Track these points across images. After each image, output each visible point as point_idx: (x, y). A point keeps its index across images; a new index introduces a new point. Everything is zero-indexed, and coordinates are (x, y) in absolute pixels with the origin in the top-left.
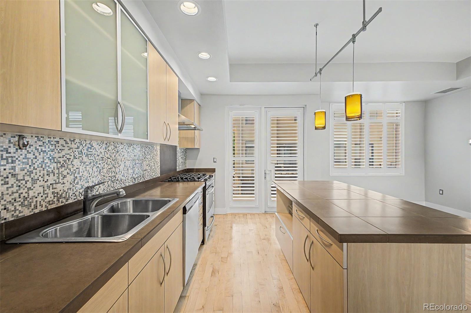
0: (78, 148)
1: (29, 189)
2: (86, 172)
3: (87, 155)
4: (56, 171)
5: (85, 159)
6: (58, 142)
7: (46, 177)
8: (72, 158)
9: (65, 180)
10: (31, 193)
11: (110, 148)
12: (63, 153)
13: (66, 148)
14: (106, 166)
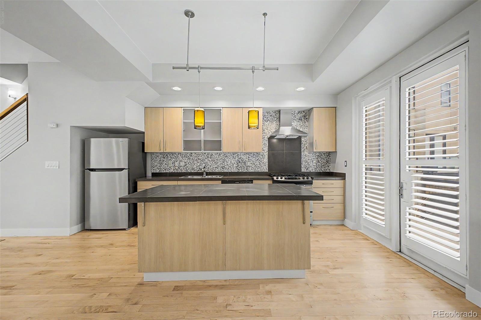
0: (207, 155)
1: (193, 166)
2: (210, 164)
3: (210, 158)
4: (200, 162)
5: (210, 159)
6: (200, 154)
7: (197, 164)
8: (205, 159)
9: (202, 165)
10: (194, 167)
11: (221, 155)
12: (202, 157)
13: (203, 156)
14: (219, 162)
